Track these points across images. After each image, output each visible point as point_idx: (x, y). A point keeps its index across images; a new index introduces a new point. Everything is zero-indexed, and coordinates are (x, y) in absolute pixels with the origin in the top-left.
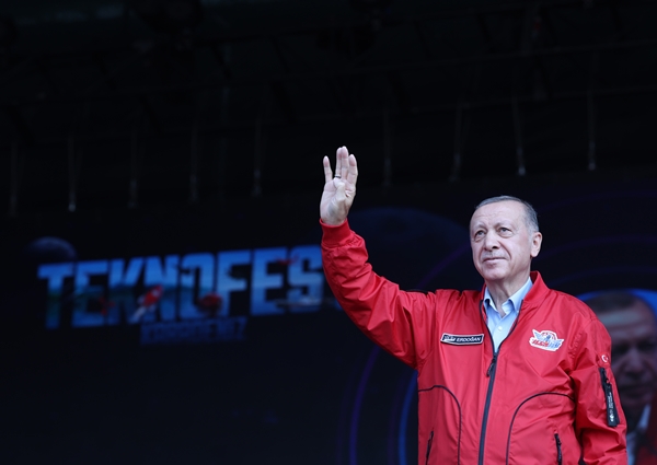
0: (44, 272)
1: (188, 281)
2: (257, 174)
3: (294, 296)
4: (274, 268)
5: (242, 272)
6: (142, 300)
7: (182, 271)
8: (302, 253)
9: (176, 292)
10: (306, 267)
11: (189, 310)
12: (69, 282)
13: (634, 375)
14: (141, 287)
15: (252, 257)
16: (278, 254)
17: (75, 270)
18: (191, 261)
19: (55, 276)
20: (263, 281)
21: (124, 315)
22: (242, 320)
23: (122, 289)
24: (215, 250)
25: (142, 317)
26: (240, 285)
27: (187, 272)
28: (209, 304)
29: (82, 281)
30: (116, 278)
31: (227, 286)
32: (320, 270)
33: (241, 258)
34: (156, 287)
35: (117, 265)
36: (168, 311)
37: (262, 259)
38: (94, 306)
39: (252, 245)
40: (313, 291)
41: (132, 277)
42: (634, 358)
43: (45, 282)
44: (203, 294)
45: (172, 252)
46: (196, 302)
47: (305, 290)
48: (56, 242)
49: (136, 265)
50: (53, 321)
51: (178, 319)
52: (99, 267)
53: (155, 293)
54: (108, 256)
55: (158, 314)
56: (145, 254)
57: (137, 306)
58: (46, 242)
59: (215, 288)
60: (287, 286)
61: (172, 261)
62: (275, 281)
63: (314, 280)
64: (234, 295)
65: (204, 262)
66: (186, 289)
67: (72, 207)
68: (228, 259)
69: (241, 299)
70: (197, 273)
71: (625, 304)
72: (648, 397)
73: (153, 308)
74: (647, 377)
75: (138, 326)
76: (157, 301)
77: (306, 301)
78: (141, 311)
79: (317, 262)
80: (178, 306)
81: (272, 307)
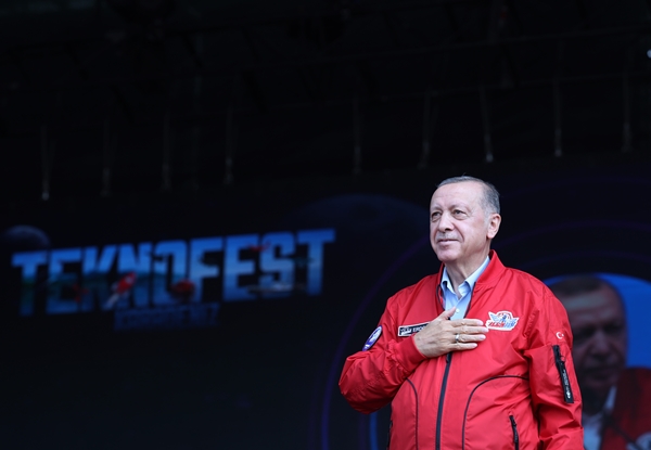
0: (18, 260)
1: (161, 268)
2: (229, 162)
3: (266, 283)
4: (245, 255)
5: (214, 258)
6: (115, 286)
7: (155, 258)
8: (273, 239)
9: (152, 275)
10: (278, 254)
11: (162, 297)
12: (43, 270)
13: (601, 357)
14: (114, 274)
15: (225, 244)
16: (250, 241)
17: (49, 258)
18: (163, 248)
19: (29, 264)
20: (235, 268)
21: (97, 302)
22: (215, 306)
23: (96, 276)
24: (187, 237)
25: (116, 304)
26: (212, 272)
27: (159, 259)
28: (182, 290)
29: (56, 269)
30: (89, 265)
31: (200, 272)
32: (290, 257)
33: (213, 244)
34: (129, 274)
35: (91, 253)
36: (141, 298)
37: (234, 246)
38: (68, 293)
39: (224, 232)
40: (284, 277)
41: (105, 264)
42: (600, 341)
43: (20, 269)
44: (176, 281)
45: (145, 240)
46: (170, 288)
47: (277, 276)
48: (29, 230)
49: (109, 252)
50: (27, 308)
51: (151, 305)
52: (72, 255)
53: (129, 280)
54: (81, 243)
55: (131, 300)
56: (118, 241)
57: (111, 293)
58: (20, 231)
59: (187, 274)
60: (258, 273)
61: (145, 248)
62: (247, 268)
63: (286, 266)
64: (207, 281)
65: (177, 249)
66: (159, 276)
67: (45, 196)
68: (201, 246)
69: (213, 286)
70: (170, 260)
72: (614, 378)
73: (126, 294)
74: (613, 359)
75: (111, 313)
77: (278, 287)
78: (114, 298)
79: (288, 248)
80: (151, 293)
81: (244, 293)
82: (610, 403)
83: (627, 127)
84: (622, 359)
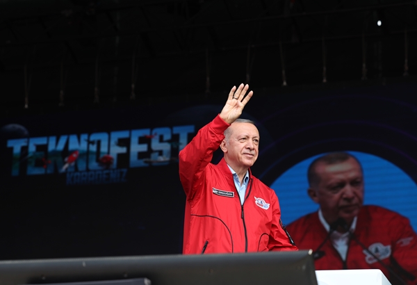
0: (10, 143)
1: (93, 148)
2: (133, 86)
3: (155, 158)
4: (142, 140)
5: (125, 142)
6: (66, 159)
7: (90, 142)
8: (159, 131)
9: (88, 153)
10: (161, 140)
11: (94, 165)
12: (25, 149)
13: (349, 200)
14: (66, 152)
16: (146, 132)
17: (28, 142)
18: (94, 137)
19: (16, 146)
20: (136, 148)
21: (56, 168)
22: (125, 170)
23: (55, 153)
24: (108, 130)
25: (67, 169)
26: (123, 150)
27: (93, 143)
28: (105, 161)
29: (32, 149)
30: (51, 147)
31: (116, 150)
32: (169, 141)
33: (124, 134)
34: (74, 151)
35: (52, 141)
36: (82, 166)
37: (136, 135)
38: (39, 163)
39: (130, 127)
40: (165, 153)
41: (61, 147)
42: (348, 190)
43: (12, 149)
44: (102, 156)
45: (84, 132)
46: (98, 160)
47: (161, 153)
48: (18, 126)
49: (63, 140)
50: (15, 172)
51: (88, 170)
52: (42, 141)
53: (75, 155)
54: (47, 134)
55: (76, 167)
56: (69, 133)
57: (65, 163)
58: (10, 126)
59: (109, 153)
60: (150, 151)
61: (84, 137)
62: (144, 148)
63: (166, 147)
64: (120, 156)
65: (103, 137)
66: (92, 153)
67: (26, 106)
68: (116, 136)
69: (123, 158)
70: (99, 143)
71: (343, 159)
72: (356, 212)
73: (73, 164)
74: (355, 201)
75: (65, 174)
76: (76, 160)
77: (161, 159)
78: (66, 166)
79: (167, 137)
80: (87, 162)
81: (142, 163)
82: (354, 226)
83: (364, 65)
84: (361, 200)
